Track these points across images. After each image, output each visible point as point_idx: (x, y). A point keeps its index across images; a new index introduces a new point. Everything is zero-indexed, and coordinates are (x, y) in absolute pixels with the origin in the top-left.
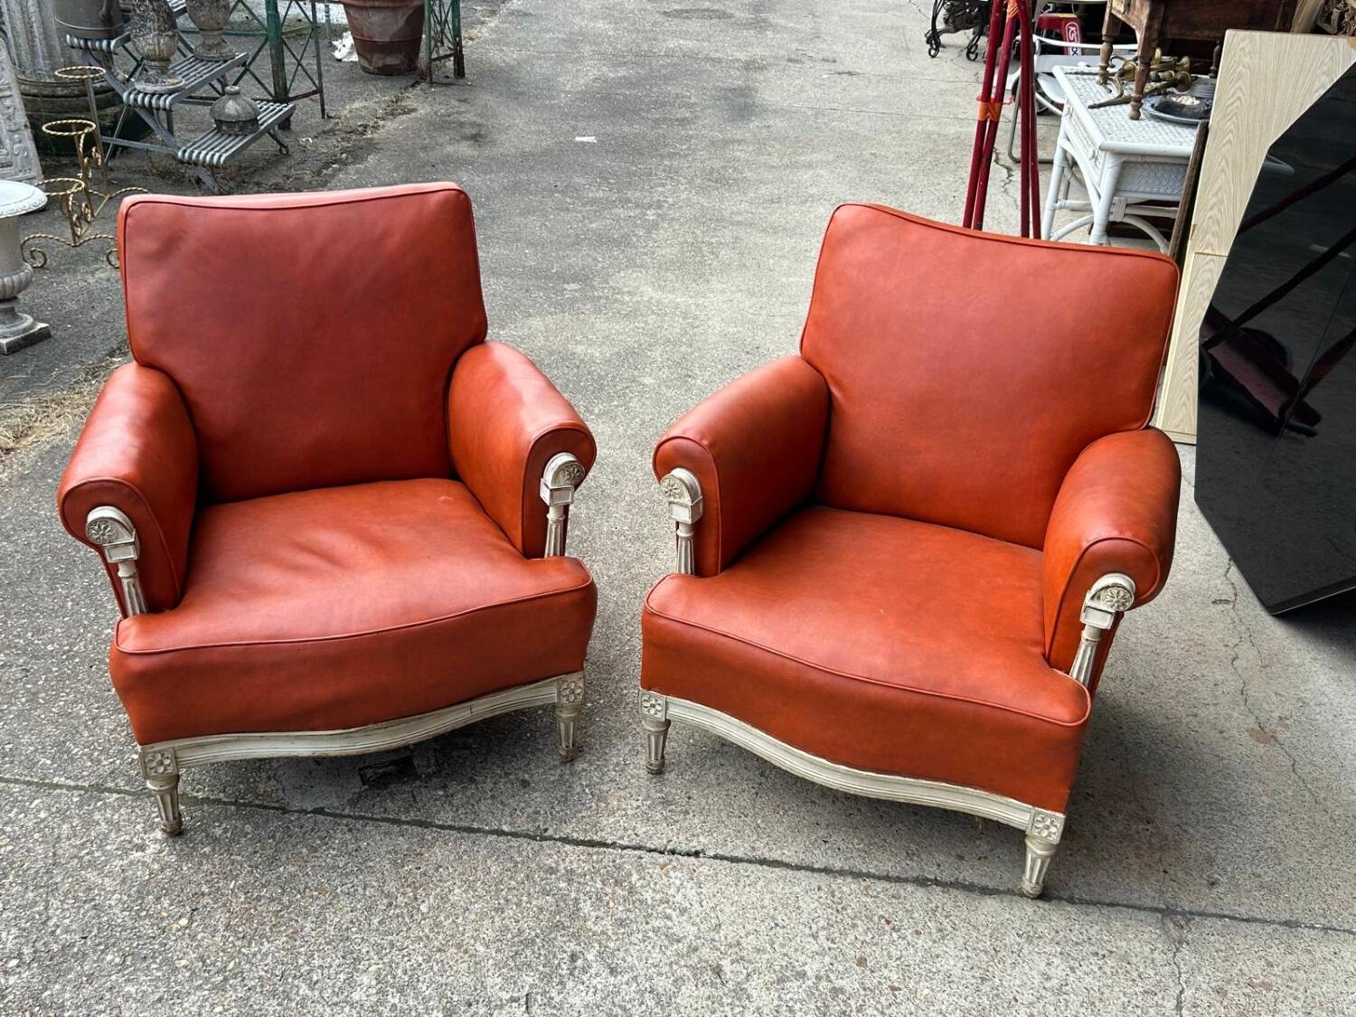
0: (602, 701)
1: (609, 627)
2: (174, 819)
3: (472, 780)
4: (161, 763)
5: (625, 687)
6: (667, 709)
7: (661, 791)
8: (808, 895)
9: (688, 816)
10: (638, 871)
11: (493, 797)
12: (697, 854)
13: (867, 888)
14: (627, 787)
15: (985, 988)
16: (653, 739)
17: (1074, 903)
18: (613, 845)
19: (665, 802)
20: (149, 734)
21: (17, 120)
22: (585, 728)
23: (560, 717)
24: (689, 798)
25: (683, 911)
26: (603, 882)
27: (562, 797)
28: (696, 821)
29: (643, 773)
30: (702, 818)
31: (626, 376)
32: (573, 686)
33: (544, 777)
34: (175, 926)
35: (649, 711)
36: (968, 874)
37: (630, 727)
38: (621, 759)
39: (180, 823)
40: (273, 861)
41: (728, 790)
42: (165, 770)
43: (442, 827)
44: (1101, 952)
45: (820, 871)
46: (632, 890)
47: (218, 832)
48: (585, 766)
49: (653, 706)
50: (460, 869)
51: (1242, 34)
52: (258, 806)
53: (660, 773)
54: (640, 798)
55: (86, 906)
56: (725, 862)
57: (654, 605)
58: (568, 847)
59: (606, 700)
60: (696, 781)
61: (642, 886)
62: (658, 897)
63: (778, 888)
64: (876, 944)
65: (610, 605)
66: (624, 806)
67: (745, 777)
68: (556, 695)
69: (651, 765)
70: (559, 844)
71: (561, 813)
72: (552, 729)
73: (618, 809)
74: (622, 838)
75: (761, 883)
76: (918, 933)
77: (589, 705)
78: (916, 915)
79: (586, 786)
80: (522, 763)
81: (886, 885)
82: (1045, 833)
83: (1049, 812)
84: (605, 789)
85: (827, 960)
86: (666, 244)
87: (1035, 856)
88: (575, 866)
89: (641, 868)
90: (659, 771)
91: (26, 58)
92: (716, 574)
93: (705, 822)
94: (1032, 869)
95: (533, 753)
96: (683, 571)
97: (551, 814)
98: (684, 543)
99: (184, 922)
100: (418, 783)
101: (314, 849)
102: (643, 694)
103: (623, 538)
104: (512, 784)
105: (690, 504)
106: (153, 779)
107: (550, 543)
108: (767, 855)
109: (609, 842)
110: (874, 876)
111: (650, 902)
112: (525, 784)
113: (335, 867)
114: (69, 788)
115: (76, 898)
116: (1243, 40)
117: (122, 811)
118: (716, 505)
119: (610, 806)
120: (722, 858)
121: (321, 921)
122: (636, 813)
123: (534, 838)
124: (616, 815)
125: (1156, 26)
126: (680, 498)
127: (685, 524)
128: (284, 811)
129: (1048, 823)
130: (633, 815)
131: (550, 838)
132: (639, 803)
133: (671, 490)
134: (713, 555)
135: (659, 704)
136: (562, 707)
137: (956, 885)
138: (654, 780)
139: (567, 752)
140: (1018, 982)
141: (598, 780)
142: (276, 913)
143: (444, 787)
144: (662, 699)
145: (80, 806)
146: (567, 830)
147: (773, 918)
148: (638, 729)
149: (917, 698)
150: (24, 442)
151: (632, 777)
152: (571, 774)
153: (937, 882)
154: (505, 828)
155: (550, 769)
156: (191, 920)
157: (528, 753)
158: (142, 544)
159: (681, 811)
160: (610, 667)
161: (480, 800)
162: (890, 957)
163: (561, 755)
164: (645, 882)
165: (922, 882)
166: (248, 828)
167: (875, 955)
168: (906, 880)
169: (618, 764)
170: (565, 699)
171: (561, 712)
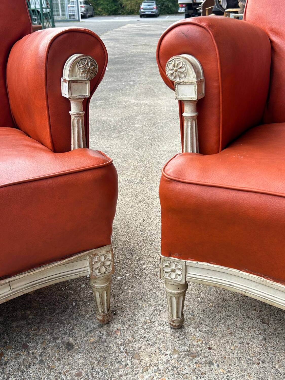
0: (128, 275)
1: (129, 228)
3: (25, 347)
5: (144, 264)
6: (186, 272)
7: (185, 344)
9: (213, 367)
14: (155, 343)
16: (174, 300)
19: (191, 355)
22: (117, 295)
23: (94, 287)
24: (210, 348)
27: (101, 356)
28: (221, 371)
29: (167, 329)
30: (226, 367)
31: (127, 125)
32: (103, 258)
33: (85, 339)
35: (170, 276)
37: (151, 292)
38: (148, 318)
41: (240, 338)
48: (119, 326)
49: (174, 271)
53: (181, 328)
54: (168, 352)
57: (170, 171)
59: (131, 273)
60: (211, 332)
65: (128, 216)
66: (155, 362)
67: (250, 325)
68: (89, 268)
69: (173, 322)
71: (101, 373)
73: (151, 365)
77: (119, 278)
79: (121, 344)
80: (67, 328)
84: (137, 346)
86: (138, 89)
90: (179, 326)
92: (218, 152)
93: (229, 372)
95: (77, 319)
96: (190, 151)
97: (92, 374)
98: (189, 124)
102: (164, 261)
103: (132, 183)
104: (59, 347)
105: (195, 80)
107: (74, 138)
112: (69, 346)
118: (216, 84)
119: (143, 364)
122: (167, 368)
124: (150, 371)
126: (185, 77)
127: (191, 102)
130: (165, 370)
132: (168, 357)
133: (176, 71)
134: (215, 136)
135: (179, 269)
136: (95, 278)
138: (177, 334)
139: (104, 316)
141: (130, 338)
144: (181, 263)
148: (157, 293)
151: (159, 333)
152: (108, 334)
155: (91, 331)
157: (73, 319)
159: (205, 363)
160: (131, 252)
161: (29, 366)
163: (98, 319)
169: (145, 323)
170: (97, 271)
171: (95, 282)
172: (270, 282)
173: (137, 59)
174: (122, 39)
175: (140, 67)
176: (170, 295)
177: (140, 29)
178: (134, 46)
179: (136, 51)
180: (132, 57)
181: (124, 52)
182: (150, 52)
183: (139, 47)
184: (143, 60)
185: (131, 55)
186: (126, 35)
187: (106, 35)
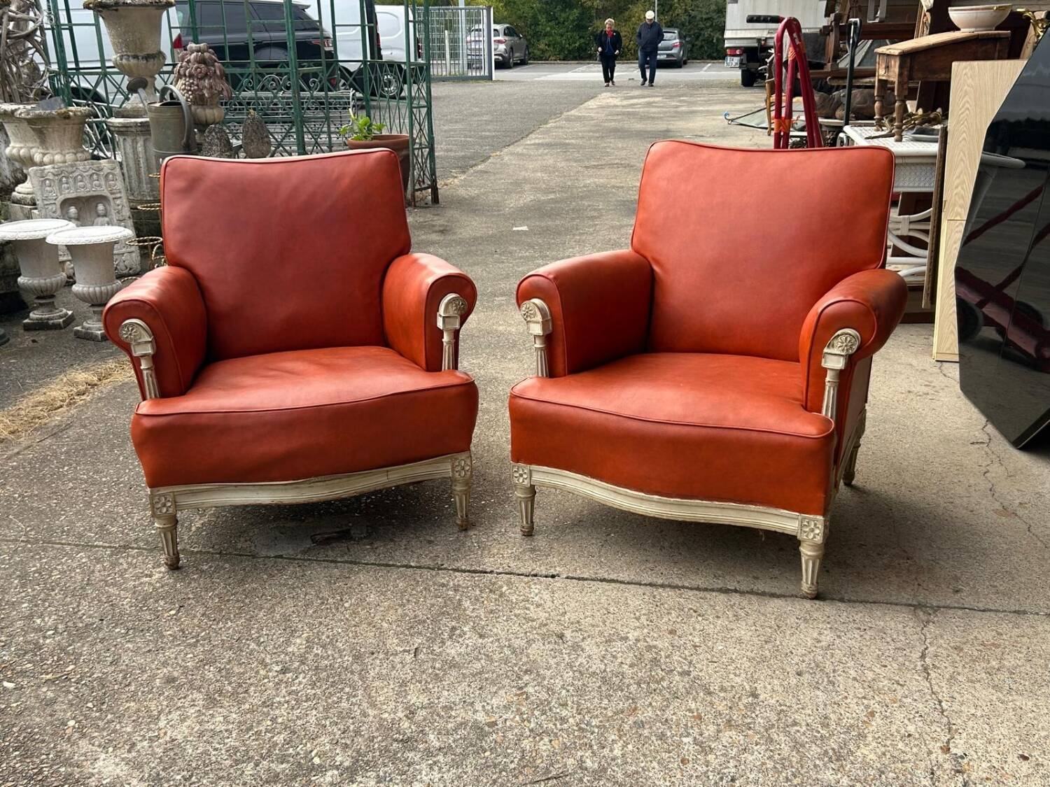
2: (174, 554)
3: (392, 540)
4: (164, 505)
6: (531, 476)
7: (531, 545)
8: (636, 599)
9: (549, 557)
10: (507, 585)
11: (405, 549)
12: (553, 576)
13: (681, 594)
14: (505, 543)
15: (769, 646)
17: (844, 602)
18: (491, 572)
19: (533, 550)
20: (157, 480)
21: (124, 213)
23: (455, 490)
24: (551, 548)
25: (538, 606)
26: (481, 591)
27: (457, 548)
28: (555, 559)
29: (519, 536)
30: (560, 558)
32: (463, 463)
33: (445, 538)
34: (166, 615)
35: (518, 480)
36: (760, 586)
38: (503, 529)
39: (178, 559)
40: (242, 582)
41: (581, 544)
42: (167, 510)
43: (367, 564)
44: (862, 628)
45: (646, 585)
46: (501, 595)
47: (205, 567)
48: (476, 532)
50: (377, 585)
51: (964, 64)
52: (235, 555)
53: (531, 535)
54: (515, 548)
55: (106, 605)
56: (574, 580)
57: (517, 390)
58: (457, 574)
59: (496, 500)
60: (557, 539)
61: (510, 593)
62: (521, 598)
63: (613, 594)
64: (685, 623)
66: (502, 553)
68: (450, 470)
69: (523, 527)
70: (451, 572)
71: (455, 556)
73: (497, 554)
74: (498, 568)
75: (600, 591)
76: (718, 617)
78: (717, 608)
79: (475, 542)
80: (429, 531)
81: (697, 592)
82: (811, 536)
83: (812, 516)
84: (489, 544)
85: (646, 631)
87: (807, 558)
88: (461, 583)
89: (509, 583)
90: (529, 533)
91: (134, 184)
92: (564, 376)
93: (561, 560)
94: (807, 570)
95: (438, 527)
96: (540, 375)
97: (447, 557)
98: (539, 353)
99: (173, 612)
100: (352, 542)
101: (271, 576)
102: (514, 466)
104: (421, 542)
105: (541, 321)
106: (159, 517)
107: (445, 360)
108: (606, 577)
109: (488, 570)
110: (687, 588)
111: (514, 601)
112: (430, 542)
113: (285, 585)
114: (104, 547)
115: (99, 601)
116: (965, 68)
117: (140, 558)
118: (560, 323)
119: (491, 553)
120: (572, 578)
121: (271, 610)
122: (511, 556)
123: (433, 569)
124: (496, 557)
125: (906, 73)
126: (534, 317)
127: (539, 336)
128: (254, 557)
129: (812, 526)
130: (508, 557)
131: (445, 569)
132: (513, 551)
133: (527, 313)
134: (561, 364)
135: (525, 473)
136: (456, 481)
137: (752, 592)
138: (526, 539)
139: (462, 522)
140: (794, 643)
141: (484, 540)
142: (240, 608)
143: (371, 544)
144: (527, 468)
145: (111, 556)
146: (458, 565)
147: (606, 609)
149: (704, 431)
150: (104, 381)
151: (510, 537)
152: (465, 537)
153: (736, 591)
154: (413, 564)
155: (450, 534)
156: (178, 611)
157: (435, 527)
158: (157, 342)
159: (544, 555)
161: (396, 550)
162: (694, 629)
163: (457, 525)
164: (513, 591)
165: (725, 591)
166: (227, 565)
167: (682, 628)
168: (713, 590)
169: (500, 532)
170: (457, 474)
171: (456, 486)
172: (588, 479)
173: (589, 206)
174: (574, 146)
175: (589, 227)
176: (519, 499)
177: (623, 114)
178: (595, 167)
179: (595, 183)
180: (582, 198)
181: (569, 183)
182: (622, 187)
183: (606, 171)
184: (601, 207)
185: (581, 194)
186: (589, 132)
187: (543, 133)
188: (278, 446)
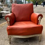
3: (32, 42)
20: (9, 34)
42: (10, 38)
72: (38, 39)
100: (28, 42)
112: (36, 43)
117: (7, 41)
128: (18, 43)
136: (40, 37)
145: (4, 41)
152: (40, 43)
158: (10, 20)
166: (15, 43)
169: (44, 42)
188: (21, 32)
